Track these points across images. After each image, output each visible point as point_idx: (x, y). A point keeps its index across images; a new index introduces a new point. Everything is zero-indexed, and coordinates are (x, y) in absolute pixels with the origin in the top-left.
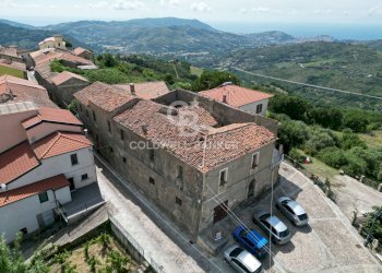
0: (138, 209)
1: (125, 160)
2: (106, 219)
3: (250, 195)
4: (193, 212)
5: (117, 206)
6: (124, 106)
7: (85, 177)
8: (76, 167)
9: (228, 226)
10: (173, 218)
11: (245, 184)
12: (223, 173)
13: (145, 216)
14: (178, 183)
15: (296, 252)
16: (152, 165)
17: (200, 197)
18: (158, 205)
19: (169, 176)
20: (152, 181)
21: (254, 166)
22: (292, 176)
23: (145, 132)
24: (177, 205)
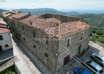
0: (28, 59)
2: (12, 64)
4: (54, 60)
5: (19, 58)
9: (71, 67)
10: (44, 63)
12: (69, 40)
13: (31, 62)
14: (46, 46)
16: (34, 39)
17: (57, 52)
18: (37, 57)
19: (42, 43)
20: (34, 46)
22: (93, 45)
23: (31, 24)
24: (45, 57)
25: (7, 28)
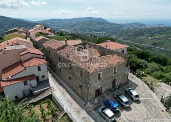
0: (64, 90)
1: (60, 70)
2: (50, 94)
3: (114, 86)
4: (86, 90)
5: (55, 89)
6: (61, 47)
7: (43, 77)
8: (40, 72)
9: (102, 99)
10: (78, 95)
11: (110, 81)
12: (99, 74)
13: (67, 93)
14: (80, 79)
15: (132, 112)
16: (70, 71)
17: (88, 84)
18: (73, 89)
19: (77, 76)
20: (70, 78)
21: (115, 73)
22: (135, 80)
23: (68, 57)
24: (80, 88)
25: (44, 58)
